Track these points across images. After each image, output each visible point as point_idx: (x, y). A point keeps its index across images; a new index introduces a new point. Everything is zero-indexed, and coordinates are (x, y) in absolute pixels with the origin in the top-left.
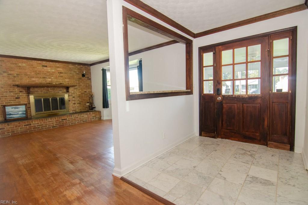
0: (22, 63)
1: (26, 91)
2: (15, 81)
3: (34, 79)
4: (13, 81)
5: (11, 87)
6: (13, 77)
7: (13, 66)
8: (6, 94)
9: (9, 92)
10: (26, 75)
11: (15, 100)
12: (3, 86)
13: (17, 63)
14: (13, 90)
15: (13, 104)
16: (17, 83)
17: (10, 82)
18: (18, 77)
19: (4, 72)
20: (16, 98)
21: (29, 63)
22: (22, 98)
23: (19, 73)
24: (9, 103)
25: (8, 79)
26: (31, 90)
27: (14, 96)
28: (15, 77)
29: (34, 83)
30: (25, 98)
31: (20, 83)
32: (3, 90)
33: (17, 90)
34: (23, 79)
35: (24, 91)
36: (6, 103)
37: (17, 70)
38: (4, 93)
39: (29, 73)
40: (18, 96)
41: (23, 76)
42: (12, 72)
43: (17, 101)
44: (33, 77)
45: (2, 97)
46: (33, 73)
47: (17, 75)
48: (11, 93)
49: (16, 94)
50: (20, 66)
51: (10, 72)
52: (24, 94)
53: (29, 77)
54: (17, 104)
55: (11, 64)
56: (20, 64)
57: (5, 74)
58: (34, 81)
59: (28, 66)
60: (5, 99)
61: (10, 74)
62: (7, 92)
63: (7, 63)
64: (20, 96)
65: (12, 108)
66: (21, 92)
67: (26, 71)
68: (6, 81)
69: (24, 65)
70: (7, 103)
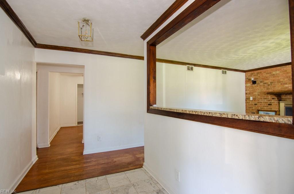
0: (276, 70)
1: (278, 98)
2: (269, 89)
3: (287, 86)
4: (267, 89)
5: (265, 95)
6: (267, 86)
7: (268, 75)
8: (261, 101)
9: (264, 99)
10: (279, 82)
11: (268, 106)
12: (259, 94)
13: (271, 72)
14: (267, 97)
15: (266, 109)
16: (271, 91)
17: (265, 90)
18: (272, 85)
19: (261, 82)
20: (269, 105)
21: (282, 69)
22: (274, 104)
23: (272, 82)
24: (263, 108)
25: (264, 87)
26: (283, 97)
27: (267, 103)
28: (269, 85)
29: (286, 89)
30: (276, 105)
31: (273, 90)
32: (259, 97)
33: (270, 97)
34: (275, 86)
35: (276, 98)
36: (260, 108)
37: (271, 79)
38: (260, 100)
39: (281, 80)
40: (270, 103)
41: (276, 83)
42: (267, 81)
43: (269, 107)
44: (286, 84)
45: (258, 103)
46: (286, 80)
47: (271, 83)
48: (265, 100)
49: (269, 101)
50: (274, 75)
51: (265, 82)
52: (276, 101)
53: (281, 84)
54: (269, 110)
55: (266, 74)
56: (274, 73)
57: (262, 84)
58: (286, 88)
59: (281, 73)
60: (260, 104)
61: (265, 83)
62: (262, 99)
63: (264, 74)
64: (272, 103)
65: (264, 113)
66: (273, 99)
67: (280, 78)
68: (262, 89)
69: (278, 72)
70: (262, 108)
